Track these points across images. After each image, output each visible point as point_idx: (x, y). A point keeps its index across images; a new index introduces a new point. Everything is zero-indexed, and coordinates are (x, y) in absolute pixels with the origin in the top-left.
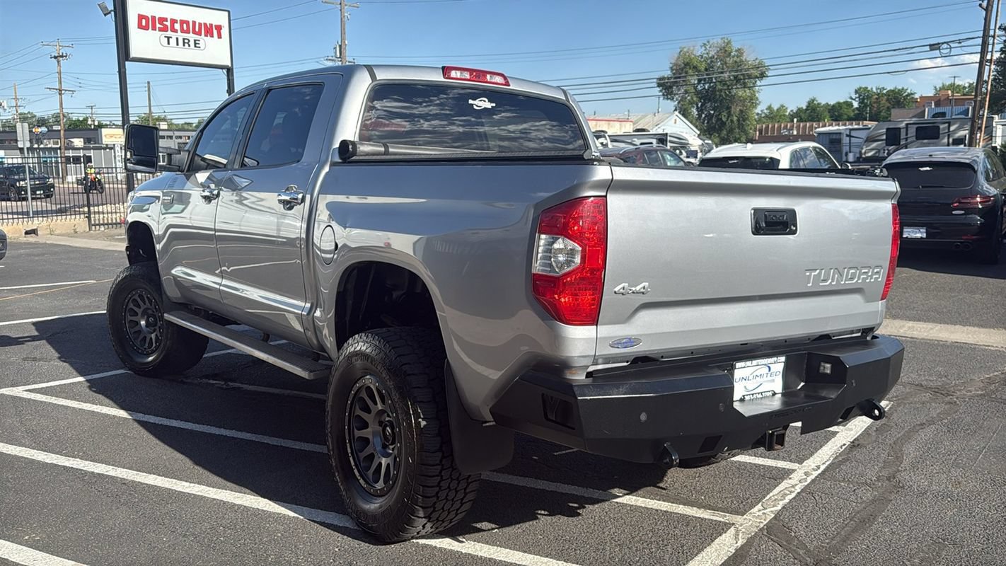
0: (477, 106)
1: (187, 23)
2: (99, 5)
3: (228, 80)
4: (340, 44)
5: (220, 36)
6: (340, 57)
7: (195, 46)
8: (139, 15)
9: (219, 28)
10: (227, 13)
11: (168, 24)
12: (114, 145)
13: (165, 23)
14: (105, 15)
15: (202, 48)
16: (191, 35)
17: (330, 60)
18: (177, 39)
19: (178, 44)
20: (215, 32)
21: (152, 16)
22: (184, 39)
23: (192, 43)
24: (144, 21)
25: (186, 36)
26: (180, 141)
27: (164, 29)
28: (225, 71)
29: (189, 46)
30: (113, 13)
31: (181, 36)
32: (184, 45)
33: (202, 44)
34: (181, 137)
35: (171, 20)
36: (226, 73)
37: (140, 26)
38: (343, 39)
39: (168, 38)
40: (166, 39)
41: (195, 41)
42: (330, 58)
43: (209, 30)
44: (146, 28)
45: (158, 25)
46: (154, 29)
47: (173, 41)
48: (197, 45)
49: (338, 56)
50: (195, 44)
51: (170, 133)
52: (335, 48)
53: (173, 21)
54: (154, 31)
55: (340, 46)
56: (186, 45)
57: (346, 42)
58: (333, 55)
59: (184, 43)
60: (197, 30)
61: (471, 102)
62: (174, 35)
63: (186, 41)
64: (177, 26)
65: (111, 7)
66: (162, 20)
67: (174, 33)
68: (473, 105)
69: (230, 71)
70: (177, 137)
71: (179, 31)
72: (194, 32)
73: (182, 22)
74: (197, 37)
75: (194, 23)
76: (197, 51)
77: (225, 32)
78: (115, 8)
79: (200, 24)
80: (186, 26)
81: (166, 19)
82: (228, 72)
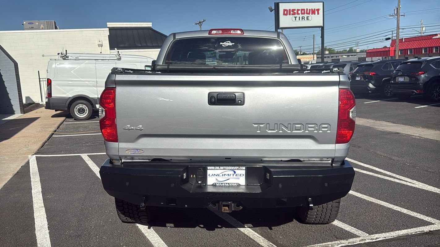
0: (224, 45)
1: (304, 10)
2: (269, 8)
3: (322, 32)
4: (397, 7)
5: (318, 14)
6: (397, 14)
7: (307, 19)
8: (284, 10)
9: (318, 10)
10: (322, 3)
11: (296, 11)
12: (309, 62)
13: (294, 11)
14: (271, 11)
15: (310, 20)
16: (306, 15)
17: (391, 16)
18: (299, 17)
19: (299, 19)
20: (316, 12)
21: (289, 9)
22: (302, 17)
23: (306, 18)
24: (286, 12)
25: (303, 15)
26: (333, 58)
27: (294, 14)
28: (320, 28)
29: (304, 19)
30: (274, 10)
31: (301, 16)
32: (302, 20)
33: (310, 18)
34: (333, 57)
35: (297, 9)
36: (321, 29)
37: (284, 14)
38: (399, 5)
39: (296, 17)
40: (295, 18)
41: (307, 17)
42: (391, 15)
43: (313, 12)
44: (286, 15)
45: (291, 13)
46: (290, 14)
47: (297, 19)
48: (308, 19)
49: (396, 14)
50: (307, 18)
51: (329, 55)
52: (395, 10)
53: (298, 10)
54: (290, 16)
55: (397, 9)
56: (303, 19)
57: (401, 6)
58: (393, 13)
59: (302, 19)
60: (308, 12)
61: (221, 43)
62: (298, 16)
63: (303, 18)
64: (300, 12)
65: (273, 8)
66: (293, 10)
67: (298, 15)
68: (222, 45)
69: (322, 28)
70: (331, 57)
71: (300, 14)
72: (307, 13)
73: (302, 10)
74: (308, 15)
75: (307, 9)
76: (308, 22)
77: (321, 12)
78: (275, 8)
79: (310, 10)
80: (303, 11)
81: (295, 10)
82: (322, 29)
